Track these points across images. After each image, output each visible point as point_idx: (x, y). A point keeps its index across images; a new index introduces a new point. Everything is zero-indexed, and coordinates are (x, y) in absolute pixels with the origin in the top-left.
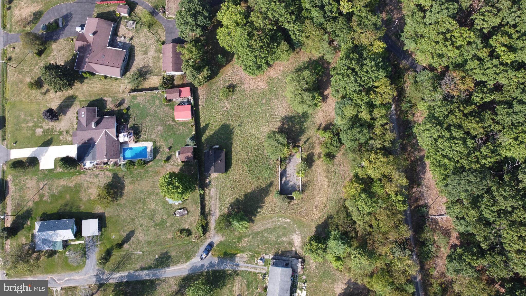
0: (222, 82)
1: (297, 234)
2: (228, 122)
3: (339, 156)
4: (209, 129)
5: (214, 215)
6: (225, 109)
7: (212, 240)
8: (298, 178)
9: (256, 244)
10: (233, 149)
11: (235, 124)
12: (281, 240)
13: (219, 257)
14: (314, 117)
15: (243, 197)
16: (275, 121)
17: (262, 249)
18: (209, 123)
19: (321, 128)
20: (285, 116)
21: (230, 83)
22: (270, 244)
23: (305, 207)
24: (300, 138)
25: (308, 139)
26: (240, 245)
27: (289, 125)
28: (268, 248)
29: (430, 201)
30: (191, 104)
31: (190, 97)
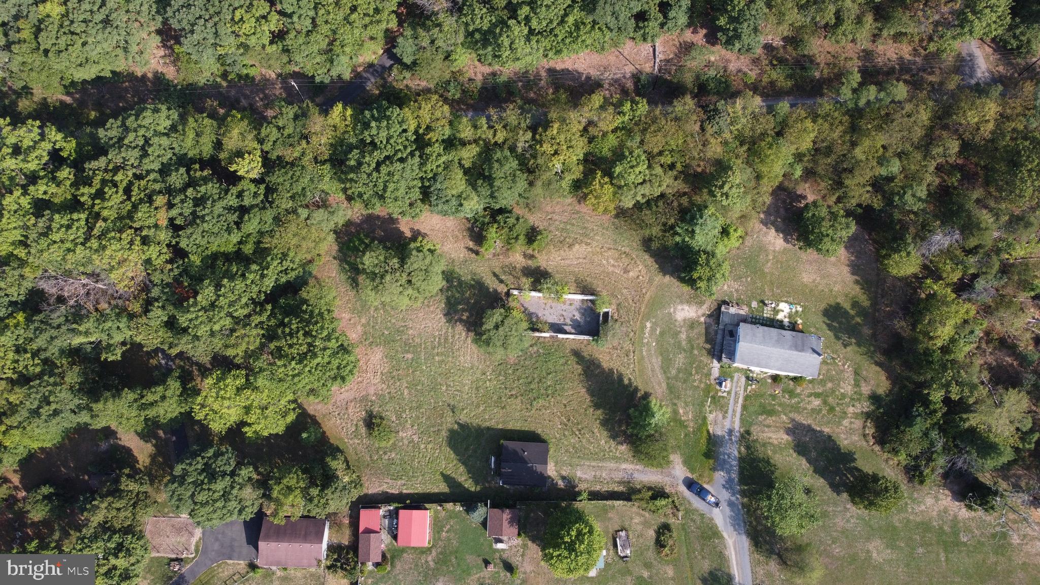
0: (356, 441)
1: (675, 312)
2: (444, 434)
3: (534, 219)
4: (453, 475)
5: (632, 474)
6: (416, 438)
7: (681, 482)
8: (568, 302)
9: (690, 393)
10: (500, 426)
11: (449, 420)
12: (684, 343)
13: (714, 469)
14: (453, 261)
15: (599, 412)
16: (453, 336)
17: (701, 382)
18: (442, 474)
19: (475, 248)
20: (445, 315)
21: (361, 423)
22: (691, 364)
23: (625, 291)
24: (491, 290)
25: (495, 275)
26: (691, 424)
27: (463, 310)
28: (698, 368)
29: (629, 69)
30: (397, 511)
31: (381, 512)
